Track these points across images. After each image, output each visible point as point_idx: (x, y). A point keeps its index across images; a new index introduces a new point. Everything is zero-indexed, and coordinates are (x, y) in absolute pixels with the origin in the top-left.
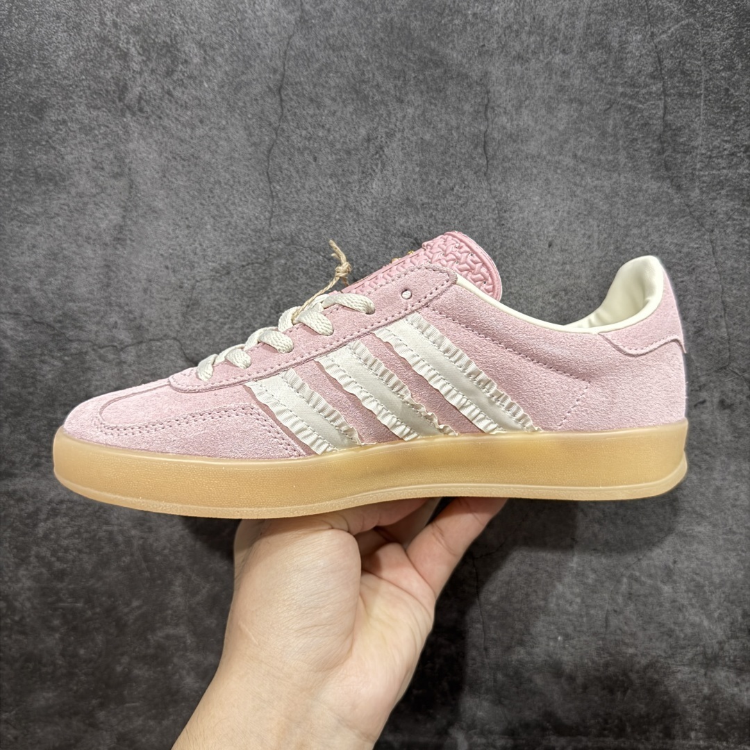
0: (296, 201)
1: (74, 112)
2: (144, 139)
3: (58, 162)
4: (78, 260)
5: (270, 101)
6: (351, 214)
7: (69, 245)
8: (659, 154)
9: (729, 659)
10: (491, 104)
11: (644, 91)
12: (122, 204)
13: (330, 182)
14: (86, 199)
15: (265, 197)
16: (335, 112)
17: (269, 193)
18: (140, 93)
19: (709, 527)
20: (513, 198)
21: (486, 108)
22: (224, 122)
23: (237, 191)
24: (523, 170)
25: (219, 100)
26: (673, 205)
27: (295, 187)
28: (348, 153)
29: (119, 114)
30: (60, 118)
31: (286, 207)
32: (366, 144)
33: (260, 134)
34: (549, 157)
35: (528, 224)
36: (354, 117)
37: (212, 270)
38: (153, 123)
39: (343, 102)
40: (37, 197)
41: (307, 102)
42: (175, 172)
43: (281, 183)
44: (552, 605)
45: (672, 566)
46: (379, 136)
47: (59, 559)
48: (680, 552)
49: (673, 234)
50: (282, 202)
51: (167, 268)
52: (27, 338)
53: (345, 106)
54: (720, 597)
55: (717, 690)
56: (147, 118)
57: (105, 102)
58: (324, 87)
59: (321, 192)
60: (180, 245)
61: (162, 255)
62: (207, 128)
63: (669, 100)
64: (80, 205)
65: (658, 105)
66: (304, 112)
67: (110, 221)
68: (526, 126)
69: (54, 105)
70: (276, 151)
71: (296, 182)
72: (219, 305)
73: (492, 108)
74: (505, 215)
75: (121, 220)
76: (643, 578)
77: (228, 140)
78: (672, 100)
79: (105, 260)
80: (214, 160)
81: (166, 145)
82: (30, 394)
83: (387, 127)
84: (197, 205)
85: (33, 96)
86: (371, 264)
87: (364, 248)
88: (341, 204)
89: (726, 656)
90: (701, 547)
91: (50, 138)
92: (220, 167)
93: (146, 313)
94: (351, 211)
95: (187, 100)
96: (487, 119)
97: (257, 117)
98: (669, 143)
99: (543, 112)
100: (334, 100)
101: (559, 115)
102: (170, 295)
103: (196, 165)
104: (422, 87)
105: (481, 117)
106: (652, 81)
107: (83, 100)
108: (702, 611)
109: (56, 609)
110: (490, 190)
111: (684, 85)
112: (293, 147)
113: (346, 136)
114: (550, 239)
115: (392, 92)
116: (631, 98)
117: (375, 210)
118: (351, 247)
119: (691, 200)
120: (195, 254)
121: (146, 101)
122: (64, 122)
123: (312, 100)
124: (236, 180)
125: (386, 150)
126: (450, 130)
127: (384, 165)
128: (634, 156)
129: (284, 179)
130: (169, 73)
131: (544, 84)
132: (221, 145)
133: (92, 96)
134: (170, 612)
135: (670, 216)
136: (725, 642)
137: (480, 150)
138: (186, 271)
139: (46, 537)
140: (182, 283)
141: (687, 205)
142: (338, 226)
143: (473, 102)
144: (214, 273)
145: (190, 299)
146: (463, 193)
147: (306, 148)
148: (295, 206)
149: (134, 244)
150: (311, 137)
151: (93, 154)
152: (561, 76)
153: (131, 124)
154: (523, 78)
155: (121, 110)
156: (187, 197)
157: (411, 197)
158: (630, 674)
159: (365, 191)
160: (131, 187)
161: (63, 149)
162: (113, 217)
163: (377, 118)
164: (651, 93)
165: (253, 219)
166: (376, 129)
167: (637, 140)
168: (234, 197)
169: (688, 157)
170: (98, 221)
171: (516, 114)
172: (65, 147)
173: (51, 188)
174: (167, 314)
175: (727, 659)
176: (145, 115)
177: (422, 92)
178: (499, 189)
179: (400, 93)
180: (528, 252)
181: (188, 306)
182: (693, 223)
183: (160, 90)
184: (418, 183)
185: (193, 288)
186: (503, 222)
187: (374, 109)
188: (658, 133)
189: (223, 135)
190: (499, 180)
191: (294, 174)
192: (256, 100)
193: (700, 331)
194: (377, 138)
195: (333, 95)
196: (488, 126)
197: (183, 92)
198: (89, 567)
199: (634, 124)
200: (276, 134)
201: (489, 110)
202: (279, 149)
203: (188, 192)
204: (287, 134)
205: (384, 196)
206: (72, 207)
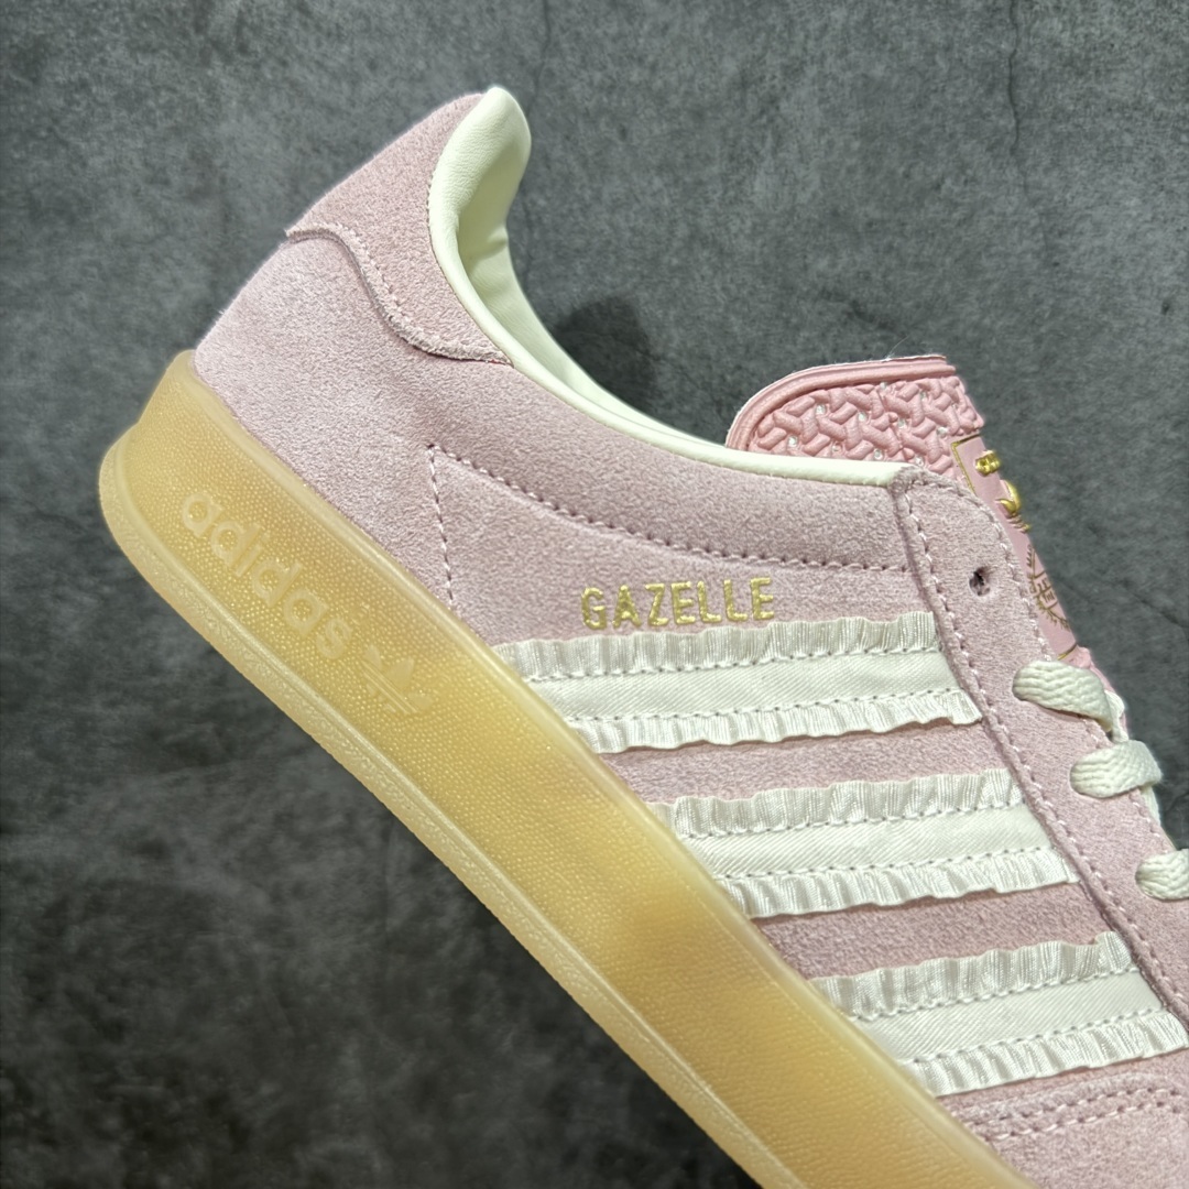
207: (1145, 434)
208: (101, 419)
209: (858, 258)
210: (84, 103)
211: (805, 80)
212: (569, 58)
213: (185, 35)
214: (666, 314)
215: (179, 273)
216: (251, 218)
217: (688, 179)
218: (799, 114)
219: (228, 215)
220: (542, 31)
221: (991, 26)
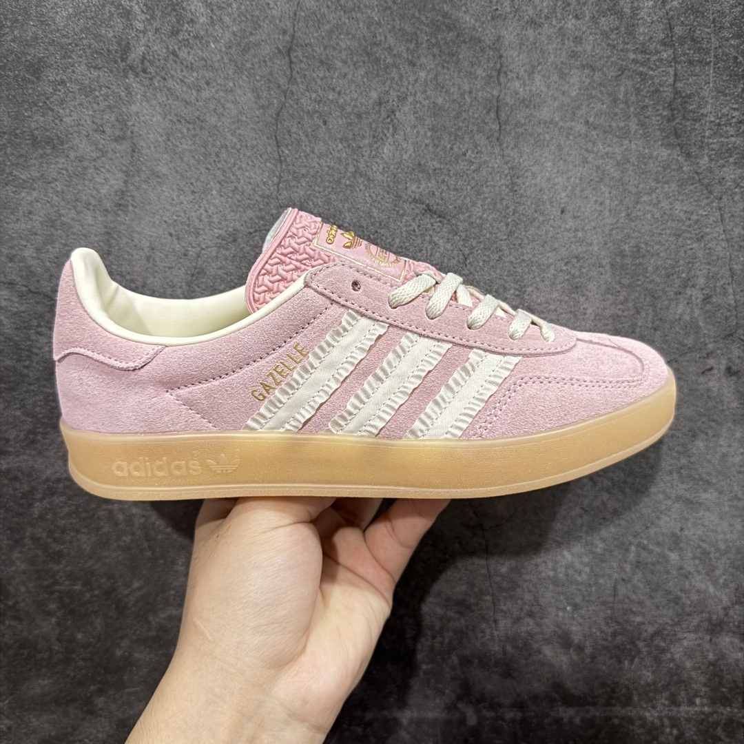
0: (305, 166)
1: (74, 72)
2: (147, 101)
3: (56, 125)
4: (77, 228)
5: (279, 62)
6: (362, 179)
7: (67, 211)
8: (669, 121)
9: (734, 625)
10: (504, 69)
11: (655, 58)
12: (124, 168)
13: (340, 146)
14: (86, 163)
15: (273, 162)
16: (346, 75)
17: (277, 157)
18: (143, 53)
19: (715, 494)
20: (526, 163)
21: (499, 72)
22: (231, 84)
23: (244, 155)
24: (536, 135)
25: (226, 61)
26: (683, 172)
27: (305, 151)
28: (359, 116)
29: (121, 74)
30: (58, 78)
31: (295, 172)
32: (377, 108)
33: (268, 96)
34: (561, 123)
35: (541, 190)
36: (365, 80)
37: (217, 238)
38: (157, 84)
39: (355, 65)
40: (33, 161)
41: (317, 64)
42: (180, 135)
43: (290, 148)
44: (561, 575)
45: (679, 533)
46: (391, 100)
47: (55, 540)
48: (687, 520)
49: (682, 201)
50: (291, 167)
51: (171, 235)
52: (22, 308)
53: (356, 69)
54: (725, 563)
55: (722, 656)
56: (151, 79)
57: (107, 62)
58: (334, 48)
59: (330, 156)
60: (185, 212)
61: (165, 222)
62: (213, 91)
63: (679, 67)
64: (80, 169)
65: (669, 72)
66: (315, 75)
67: (111, 186)
68: (538, 91)
69: (52, 65)
70: (284, 114)
71: (305, 146)
72: (224, 273)
73: (505, 73)
74: (518, 181)
75: (123, 185)
76: (651, 547)
77: (235, 102)
78: (682, 67)
79: (106, 227)
80: (220, 124)
81: (170, 108)
82: (25, 367)
83: (398, 91)
84: (203, 170)
85: (29, 55)
86: (382, 231)
87: (375, 214)
88: (351, 169)
89: (730, 622)
90: (708, 514)
91: (48, 99)
92: (226, 130)
93: (148, 282)
94: (361, 176)
95: (193, 61)
96: (500, 84)
97: (265, 79)
98: (679, 111)
99: (555, 77)
100: (345, 62)
101: (572, 81)
102: (174, 263)
103: (202, 128)
104: (435, 50)
105: (494, 82)
106: (663, 48)
107: (84, 60)
108: (708, 578)
109: (52, 593)
110: (503, 156)
111: (694, 53)
112: (303, 110)
113: (357, 100)
114: (562, 206)
115: (405, 55)
116: (642, 64)
117: (386, 175)
118: (361, 214)
119: (700, 168)
120: (201, 221)
121: (149, 62)
122: (63, 82)
123: (322, 62)
124: (244, 144)
125: (397, 114)
126: (463, 95)
127: (395, 129)
128: (645, 122)
129: (292, 142)
130: (174, 33)
131: (556, 49)
132: (228, 108)
133: (92, 56)
134: (172, 592)
135: (679, 183)
136: (729, 608)
137: (493, 115)
138: (190, 238)
139: (42, 517)
140: (187, 251)
141: (697, 173)
142: (349, 191)
143: (486, 67)
144: (220, 241)
145: (195, 268)
146: (475, 158)
147: (315, 112)
148: (304, 171)
149: (136, 210)
150: (320, 101)
151: (93, 116)
152: (574, 42)
153: (134, 85)
154: (535, 43)
155: (124, 71)
156: (192, 161)
157: (423, 162)
158: (637, 642)
159: (375, 156)
160: (134, 151)
161: (61, 111)
162: (114, 182)
163: (389, 81)
164: (662, 59)
165: (261, 184)
166: (387, 92)
167: (647, 107)
168: (241, 162)
169: (697, 125)
170: (98, 186)
171: (529, 79)
172: (64, 109)
173: (49, 152)
174: (170, 283)
175: (731, 625)
176: (149, 76)
177: (434, 56)
178: (512, 154)
179: (413, 57)
180: (541, 219)
181: (193, 275)
182: (702, 190)
183: (164, 51)
184: (430, 148)
185: (198, 256)
186: (516, 188)
187: (386, 72)
188: (668, 100)
189: (230, 97)
190: (512, 145)
191: (303, 138)
192: (265, 61)
193: (708, 298)
194: (388, 101)
195: (344, 57)
196: (501, 91)
197: (189, 53)
198: (87, 548)
199: (645, 90)
200: (285, 96)
201: (502, 74)
202: (288, 112)
203: (193, 157)
204: (296, 97)
205: (395, 161)
206: (71, 172)
207: (553, 267)
208: (65, 245)
209: (429, 185)
210: (63, 91)
211: (408, 103)
212: (301, 86)
213: (116, 62)
214: (343, 206)
215: (108, 175)
216: (145, 151)
217: (354, 145)
218: (404, 118)
219: (134, 149)
220: (288, 73)
221: (489, 83)
